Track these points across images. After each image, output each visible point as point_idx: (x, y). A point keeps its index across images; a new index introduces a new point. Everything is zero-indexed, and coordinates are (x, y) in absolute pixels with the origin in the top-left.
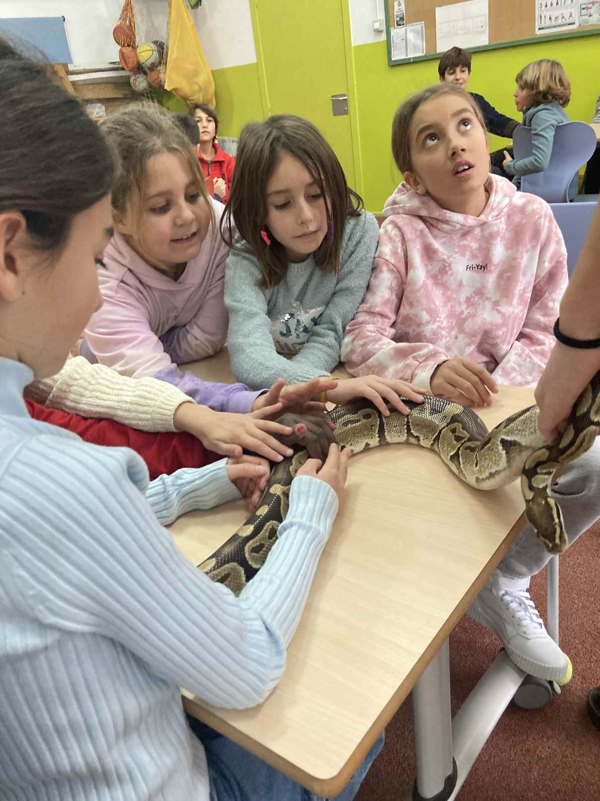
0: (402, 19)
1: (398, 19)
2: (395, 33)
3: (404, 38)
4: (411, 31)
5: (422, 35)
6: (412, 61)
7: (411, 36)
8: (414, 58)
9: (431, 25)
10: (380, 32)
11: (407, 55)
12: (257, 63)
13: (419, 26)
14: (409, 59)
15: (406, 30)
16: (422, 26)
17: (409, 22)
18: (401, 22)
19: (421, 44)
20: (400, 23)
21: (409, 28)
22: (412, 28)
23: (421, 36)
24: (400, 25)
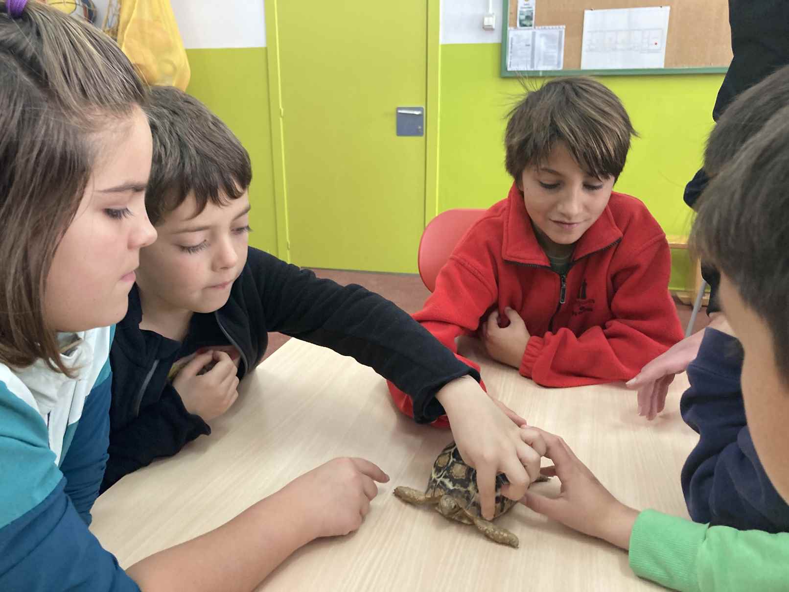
0: (529, 18)
1: (523, 17)
2: (516, 35)
3: (530, 43)
4: (541, 36)
5: (560, 43)
6: (541, 74)
7: (541, 43)
8: (544, 72)
9: (575, 31)
10: (489, 29)
11: (532, 66)
12: (266, 49)
13: (558, 31)
14: (538, 72)
15: (534, 34)
16: (561, 32)
17: (540, 23)
18: (527, 21)
19: (556, 55)
20: (525, 23)
21: (539, 31)
22: (545, 32)
23: (557, 44)
24: (525, 26)
